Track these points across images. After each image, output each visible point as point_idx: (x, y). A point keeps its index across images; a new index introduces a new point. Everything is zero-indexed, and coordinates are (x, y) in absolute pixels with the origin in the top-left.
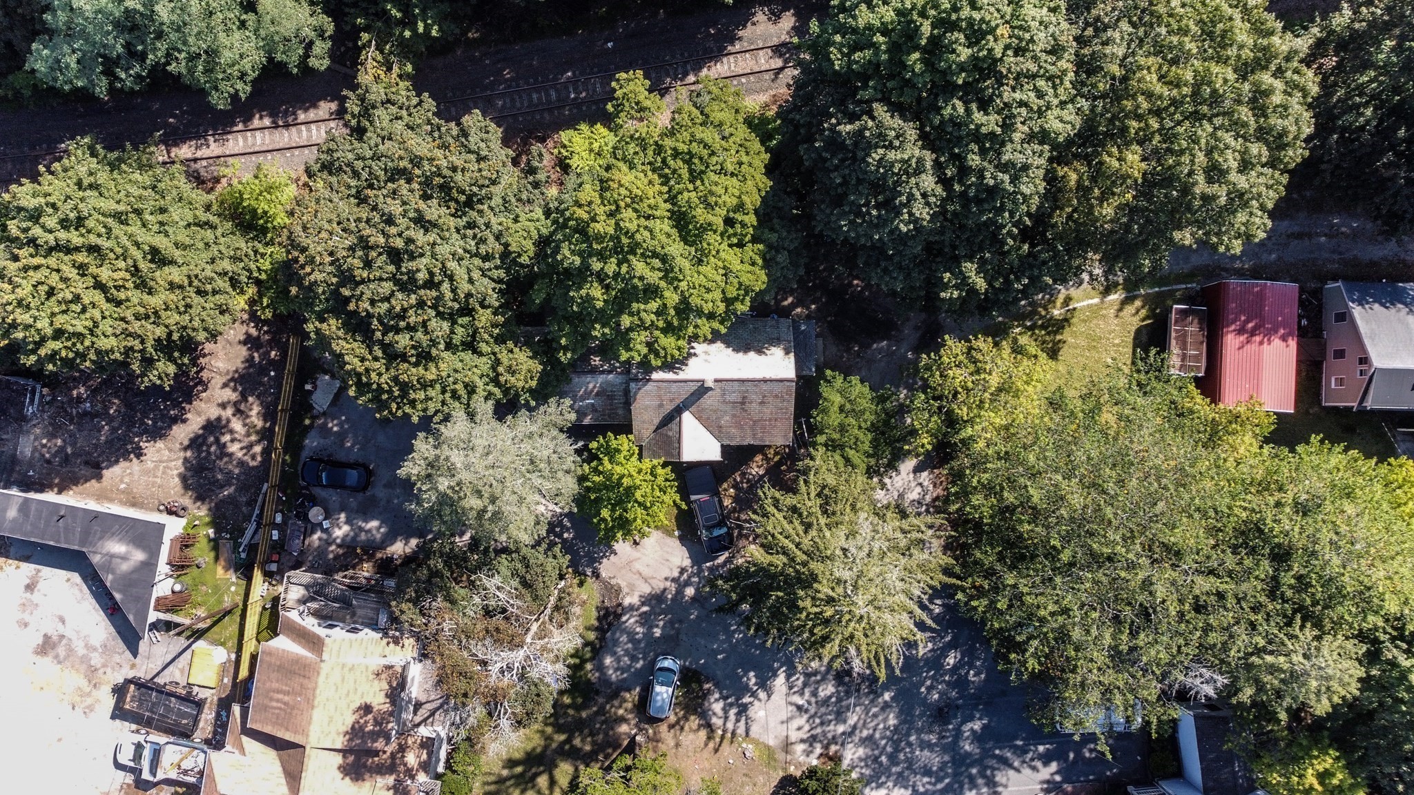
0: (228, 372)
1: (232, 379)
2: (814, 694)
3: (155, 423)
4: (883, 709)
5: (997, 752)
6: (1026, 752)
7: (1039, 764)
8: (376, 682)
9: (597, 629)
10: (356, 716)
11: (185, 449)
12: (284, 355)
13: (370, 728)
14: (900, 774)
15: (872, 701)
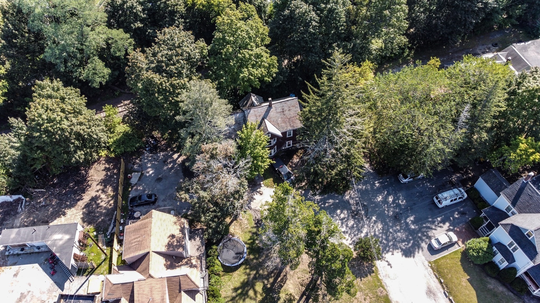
0: (98, 180)
1: (100, 182)
2: (347, 226)
3: (70, 202)
4: (375, 223)
5: (424, 225)
6: (434, 222)
7: (441, 225)
8: (175, 226)
9: (255, 227)
10: (169, 239)
11: (83, 209)
12: (119, 170)
13: (175, 244)
14: (393, 245)
15: (369, 222)
